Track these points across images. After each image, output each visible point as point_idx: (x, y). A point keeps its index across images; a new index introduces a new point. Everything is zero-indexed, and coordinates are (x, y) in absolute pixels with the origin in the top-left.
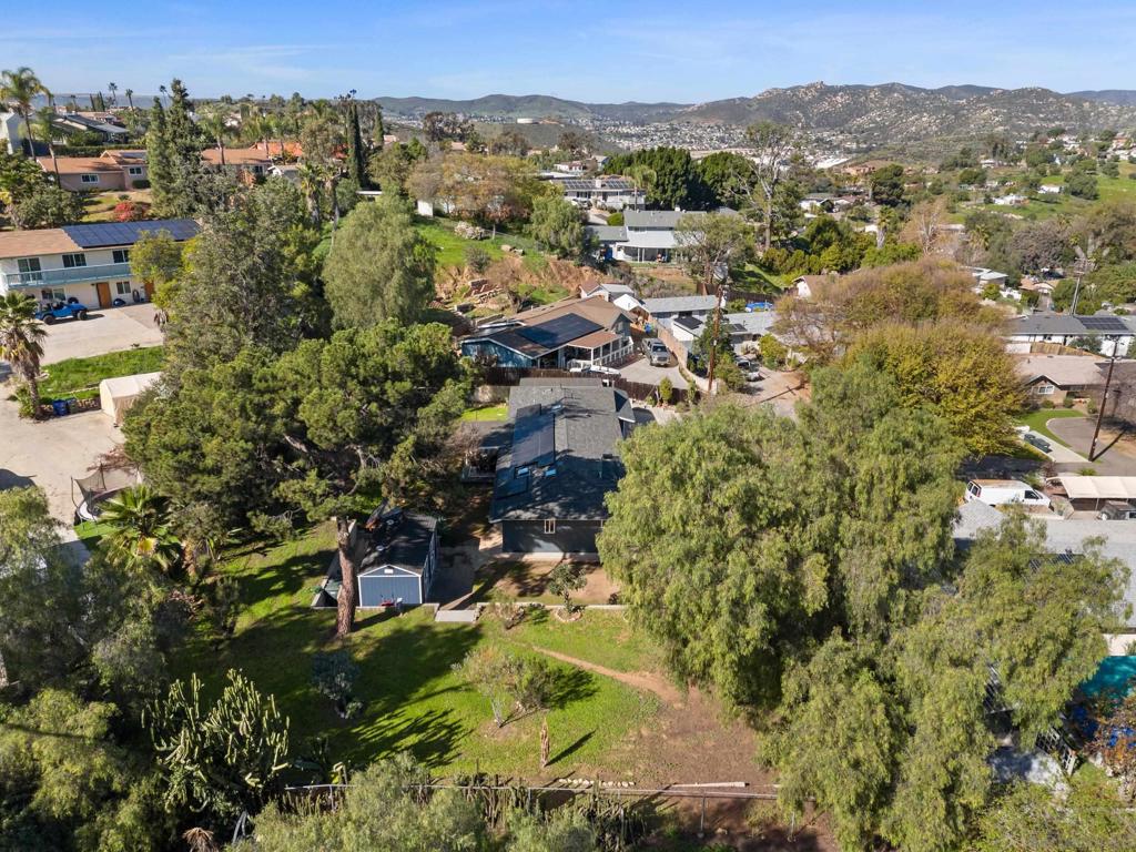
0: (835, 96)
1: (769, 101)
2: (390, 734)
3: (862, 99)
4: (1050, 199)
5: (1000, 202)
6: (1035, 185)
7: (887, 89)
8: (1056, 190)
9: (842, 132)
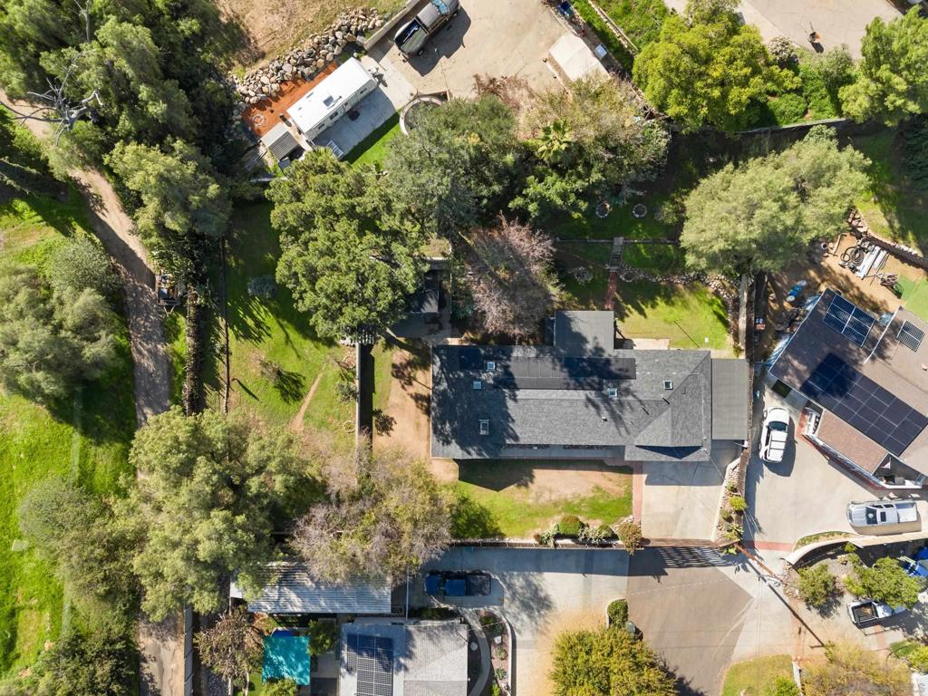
2: (255, 312)
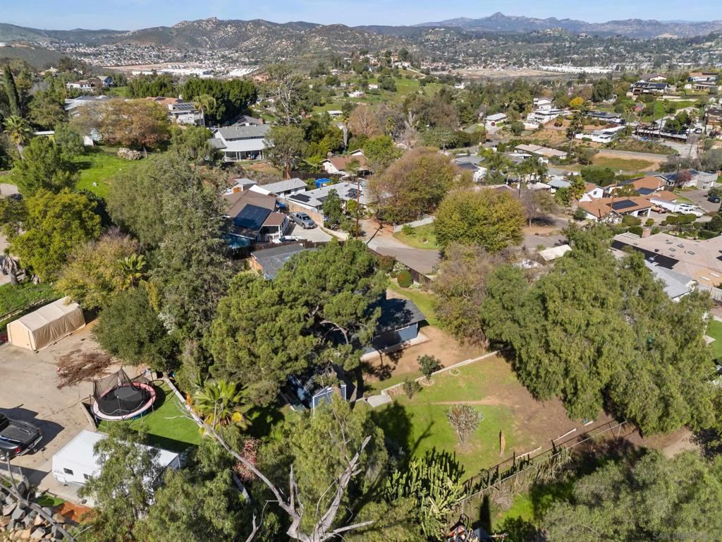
0: (226, 27)
1: (184, 30)
3: (243, 29)
4: (375, 93)
5: (352, 95)
6: (365, 85)
7: (257, 23)
8: (376, 87)
9: (237, 52)
